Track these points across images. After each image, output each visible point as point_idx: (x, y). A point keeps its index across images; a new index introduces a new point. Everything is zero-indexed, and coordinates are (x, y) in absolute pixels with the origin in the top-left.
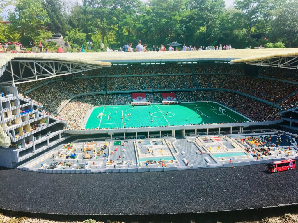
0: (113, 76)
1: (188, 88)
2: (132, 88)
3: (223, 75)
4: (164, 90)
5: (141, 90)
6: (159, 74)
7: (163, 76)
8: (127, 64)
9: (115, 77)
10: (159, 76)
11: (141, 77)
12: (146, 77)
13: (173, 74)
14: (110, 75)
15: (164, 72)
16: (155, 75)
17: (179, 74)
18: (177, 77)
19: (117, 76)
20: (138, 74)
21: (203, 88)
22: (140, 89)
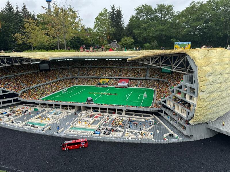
8: (72, 59)
12: (114, 68)
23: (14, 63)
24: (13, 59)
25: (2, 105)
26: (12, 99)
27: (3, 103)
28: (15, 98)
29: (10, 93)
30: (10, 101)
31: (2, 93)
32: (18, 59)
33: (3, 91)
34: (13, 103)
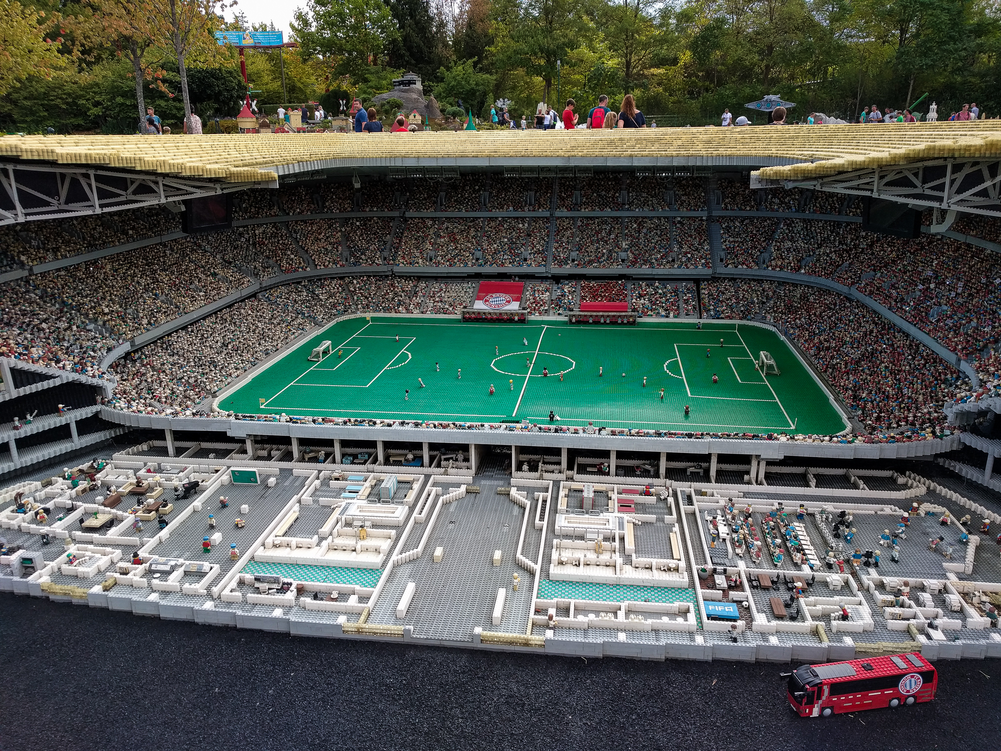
0: (424, 213)
1: (679, 267)
2: (477, 260)
3: (826, 222)
4: (590, 270)
5: (509, 268)
6: (585, 212)
7: (597, 218)
9: (432, 219)
10: (585, 217)
11: (523, 219)
12: (535, 219)
13: (637, 212)
14: (418, 209)
15: (602, 206)
16: (569, 214)
17: (660, 212)
18: (648, 224)
19: (438, 214)
20: (511, 208)
21: (736, 267)
22: (503, 265)
23: (66, 203)
24: (63, 176)
25: (19, 460)
26: (72, 416)
27: (25, 444)
28: (86, 412)
29: (58, 382)
30: (62, 433)
31: (16, 387)
32: (87, 176)
33: (21, 377)
34: (77, 442)
